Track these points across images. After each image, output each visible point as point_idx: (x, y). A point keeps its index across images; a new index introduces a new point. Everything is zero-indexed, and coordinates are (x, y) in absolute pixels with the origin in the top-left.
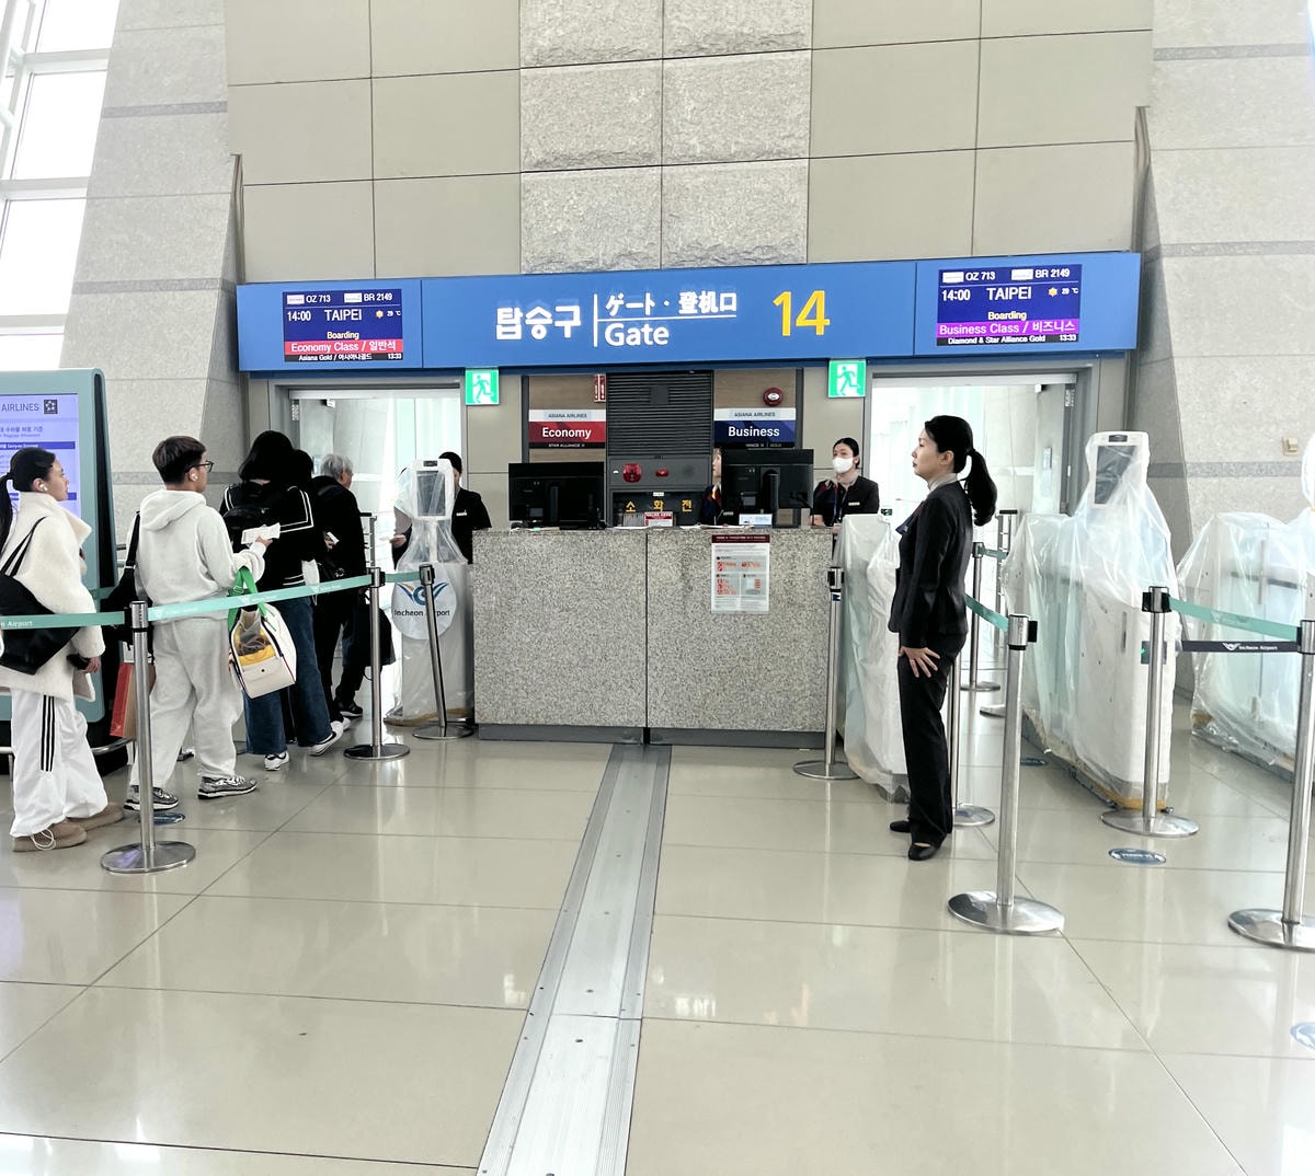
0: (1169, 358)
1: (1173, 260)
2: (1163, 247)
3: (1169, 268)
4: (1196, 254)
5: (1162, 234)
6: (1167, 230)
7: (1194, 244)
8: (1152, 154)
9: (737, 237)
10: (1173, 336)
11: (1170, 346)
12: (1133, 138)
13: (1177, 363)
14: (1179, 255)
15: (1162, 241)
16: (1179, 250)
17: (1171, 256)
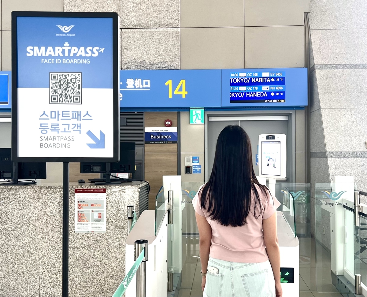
0: (319, 109)
1: (320, 70)
2: (315, 65)
3: (318, 73)
4: (328, 68)
5: (315, 61)
6: (317, 60)
7: (328, 65)
8: (311, 31)
9: (152, 58)
10: (320, 100)
11: (320, 104)
12: (304, 24)
13: (323, 111)
14: (322, 69)
15: (315, 64)
16: (321, 67)
17: (319, 69)
